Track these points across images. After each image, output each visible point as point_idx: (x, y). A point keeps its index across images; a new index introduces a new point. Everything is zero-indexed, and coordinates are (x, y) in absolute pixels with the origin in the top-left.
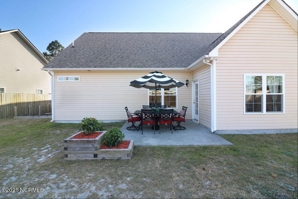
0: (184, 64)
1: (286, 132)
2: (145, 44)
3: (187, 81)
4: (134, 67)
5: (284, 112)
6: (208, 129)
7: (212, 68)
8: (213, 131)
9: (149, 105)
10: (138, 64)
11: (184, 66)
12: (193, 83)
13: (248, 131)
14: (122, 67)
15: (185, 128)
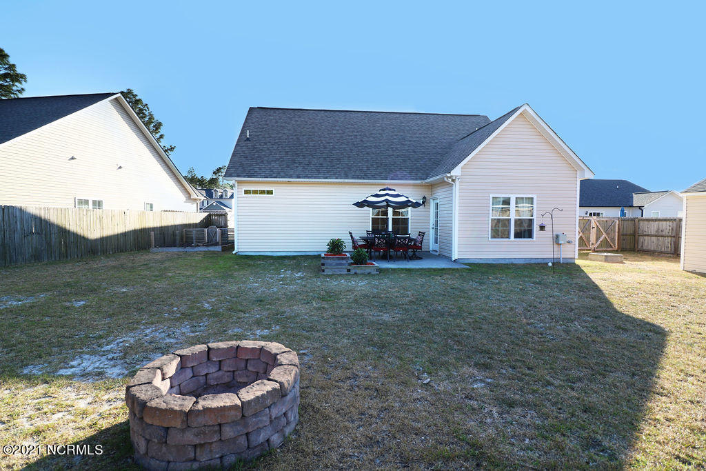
0: (420, 175)
1: (536, 261)
2: (359, 137)
3: (424, 198)
4: (353, 178)
5: (534, 239)
6: (448, 258)
7: (454, 187)
8: (453, 259)
9: (371, 230)
10: (358, 173)
11: (421, 178)
12: (431, 200)
13: (493, 259)
14: (337, 178)
15: (421, 259)
